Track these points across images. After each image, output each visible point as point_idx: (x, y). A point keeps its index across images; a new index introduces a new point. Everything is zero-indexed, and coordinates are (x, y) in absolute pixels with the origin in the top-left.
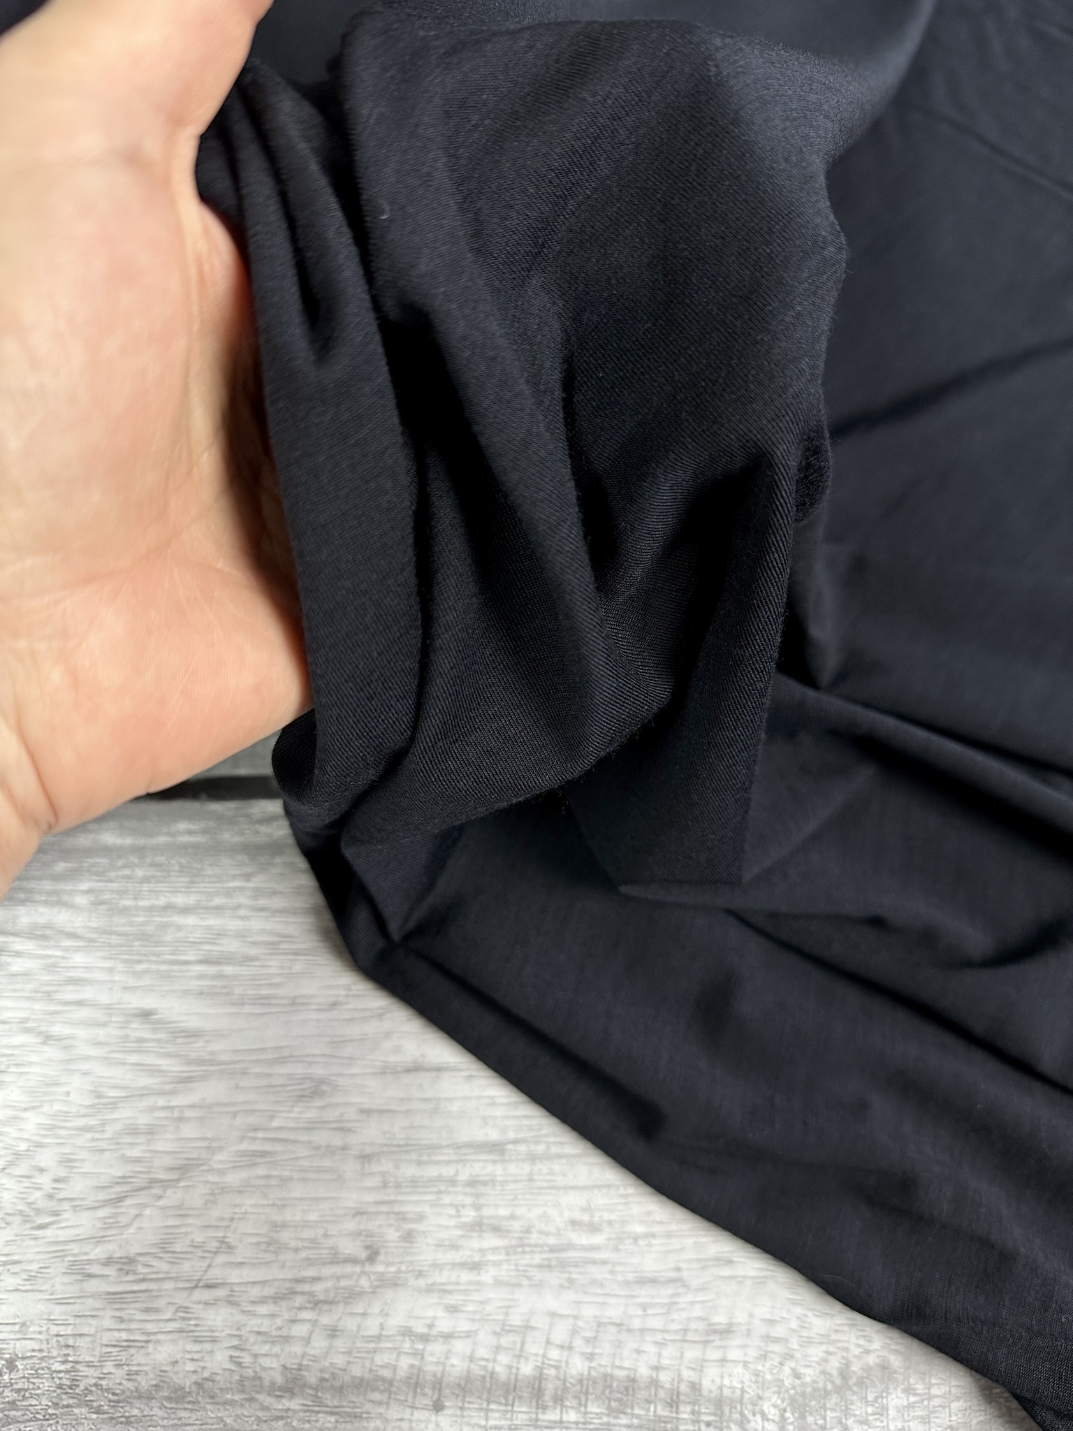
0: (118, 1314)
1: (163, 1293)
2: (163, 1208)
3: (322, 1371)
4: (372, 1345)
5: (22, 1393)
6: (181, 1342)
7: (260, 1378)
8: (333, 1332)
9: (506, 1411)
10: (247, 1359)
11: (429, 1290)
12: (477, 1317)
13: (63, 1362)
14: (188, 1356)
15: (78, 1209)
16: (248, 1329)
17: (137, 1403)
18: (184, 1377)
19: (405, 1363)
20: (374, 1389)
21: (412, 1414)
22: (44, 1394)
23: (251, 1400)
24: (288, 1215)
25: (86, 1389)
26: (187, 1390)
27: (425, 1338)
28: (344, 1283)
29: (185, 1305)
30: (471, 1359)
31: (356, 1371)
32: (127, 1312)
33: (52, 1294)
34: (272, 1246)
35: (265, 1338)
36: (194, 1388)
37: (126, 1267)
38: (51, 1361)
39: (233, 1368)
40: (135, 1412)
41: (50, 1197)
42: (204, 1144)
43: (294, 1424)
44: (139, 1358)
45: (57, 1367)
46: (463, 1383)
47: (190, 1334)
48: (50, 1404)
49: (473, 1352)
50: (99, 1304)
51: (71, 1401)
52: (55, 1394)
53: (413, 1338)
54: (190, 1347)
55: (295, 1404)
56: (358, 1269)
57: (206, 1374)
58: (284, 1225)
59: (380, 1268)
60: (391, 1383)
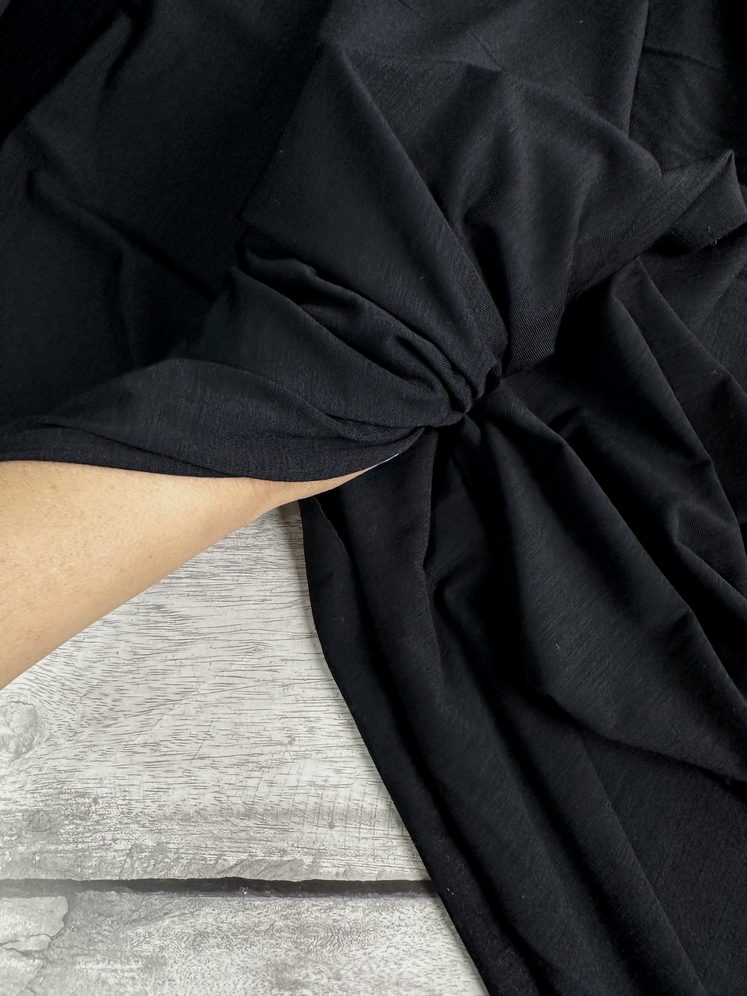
0: (152, 773)
1: (175, 762)
2: (174, 715)
3: (266, 805)
4: (293, 791)
5: (102, 817)
6: (187, 789)
7: (231, 809)
8: (271, 784)
9: (370, 829)
10: (224, 799)
11: (325, 760)
12: (352, 776)
13: (123, 800)
14: (191, 796)
15: (126, 716)
16: (223, 782)
17: (164, 822)
18: (189, 808)
19: (312, 801)
20: (295, 815)
21: (317, 829)
22: (114, 817)
23: (227, 821)
24: (242, 719)
25: (137, 814)
26: (192, 815)
27: (323, 787)
28: (276, 756)
29: (188, 769)
30: (349, 800)
31: (285, 805)
32: (156, 772)
33: (115, 763)
34: (235, 735)
35: (233, 787)
36: (195, 813)
37: (154, 748)
38: (117, 799)
39: (216, 803)
40: (164, 827)
41: (111, 710)
42: (195, 679)
43: (251, 834)
44: (164, 797)
45: (120, 802)
46: (345, 813)
47: (192, 785)
48: (117, 822)
49: (350, 795)
50: (141, 768)
51: (129, 821)
52: (120, 817)
53: (316, 788)
54: (193, 791)
55: (251, 823)
56: (284, 748)
57: (201, 806)
58: (241, 724)
59: (296, 748)
60: (304, 812)
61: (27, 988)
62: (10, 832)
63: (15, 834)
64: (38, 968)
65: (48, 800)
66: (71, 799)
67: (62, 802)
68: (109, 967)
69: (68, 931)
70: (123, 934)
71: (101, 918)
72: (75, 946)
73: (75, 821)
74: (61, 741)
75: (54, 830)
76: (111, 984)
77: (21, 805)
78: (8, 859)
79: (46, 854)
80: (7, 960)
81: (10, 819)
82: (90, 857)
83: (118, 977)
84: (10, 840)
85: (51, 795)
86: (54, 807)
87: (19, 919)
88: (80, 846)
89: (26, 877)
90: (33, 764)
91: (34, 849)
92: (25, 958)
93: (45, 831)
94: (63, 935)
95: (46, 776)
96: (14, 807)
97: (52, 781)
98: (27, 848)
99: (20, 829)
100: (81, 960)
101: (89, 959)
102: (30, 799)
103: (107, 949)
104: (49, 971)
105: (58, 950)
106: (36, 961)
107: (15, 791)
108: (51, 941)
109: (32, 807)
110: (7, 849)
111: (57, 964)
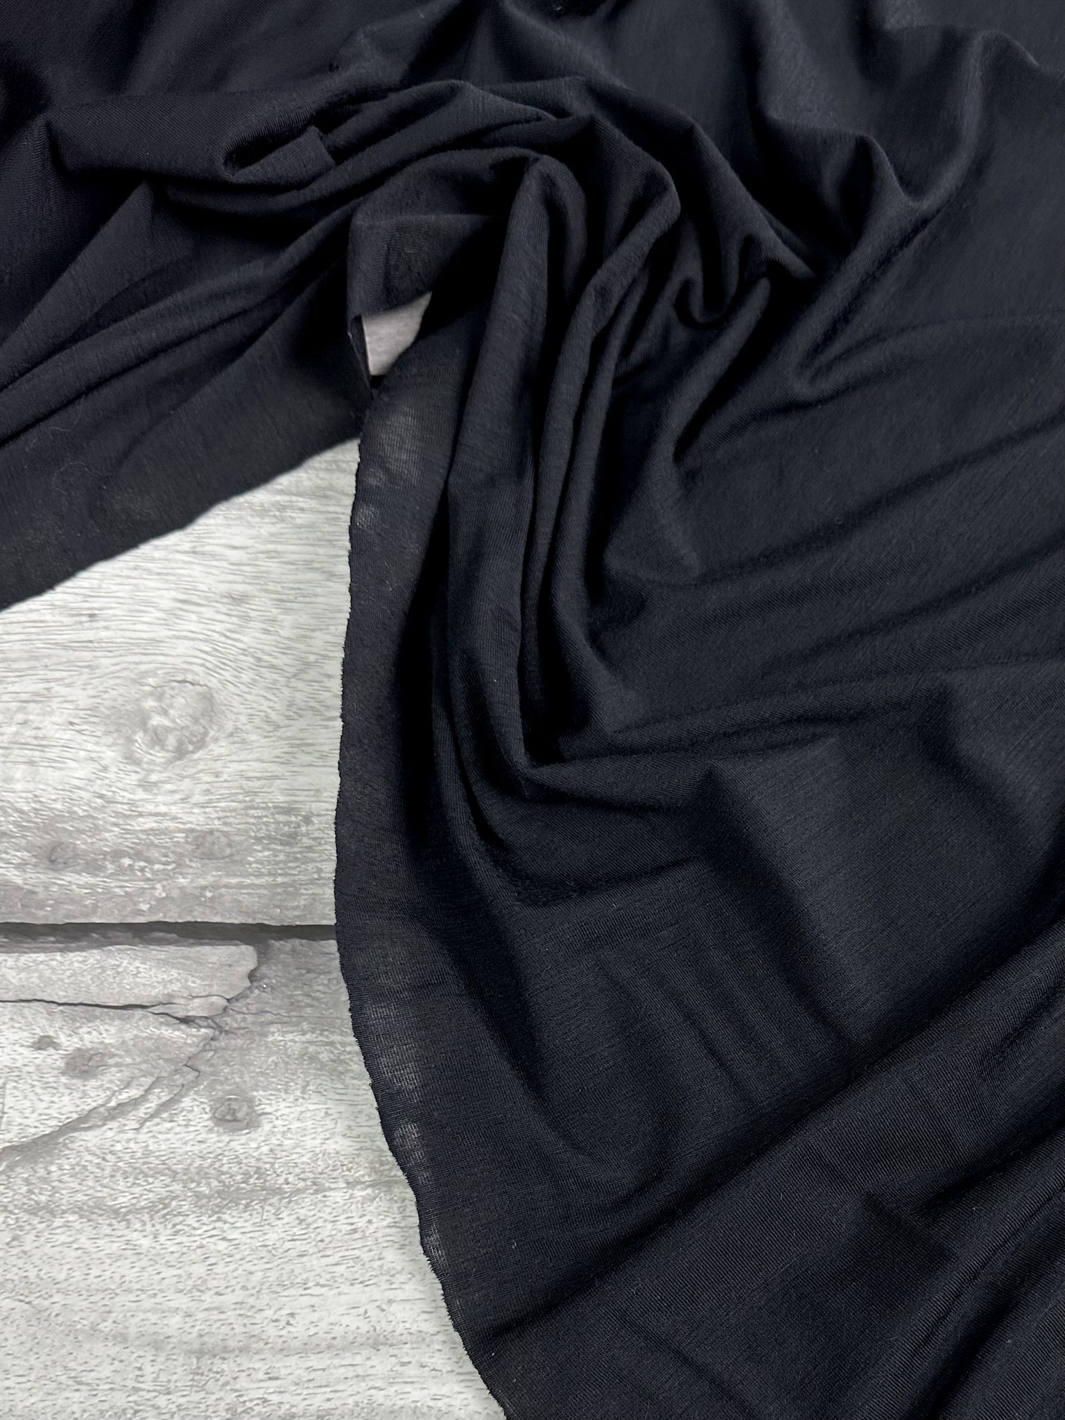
61: (186, 1065)
62: (164, 859)
63: (174, 862)
64: (205, 1039)
65: (227, 817)
66: (266, 816)
67: (252, 820)
68: (321, 1038)
69: (257, 991)
71: (312, 975)
72: (268, 1012)
73: (273, 846)
74: (253, 737)
75: (236, 858)
76: (324, 1060)
77: (183, 823)
78: (160, 894)
79: (224, 889)
80: (155, 1028)
81: (165, 840)
82: (296, 894)
83: (336, 1052)
84: (164, 870)
85: (234, 810)
86: (239, 826)
87: (176, 975)
88: (280, 880)
89: (189, 919)
90: (206, 768)
91: (202, 882)
92: (183, 1027)
93: (223, 858)
94: (247, 997)
95: (226, 784)
96: (172, 825)
97: (237, 791)
98: (192, 881)
99: (181, 855)
100: (275, 1030)
101: (290, 1029)
102: (199, 814)
103: (319, 1015)
104: (223, 1044)
105: (239, 1017)
106: (203, 1030)
107: (175, 803)
108: (228, 1004)
109: (202, 825)
110: (159, 881)
111: (236, 1034)
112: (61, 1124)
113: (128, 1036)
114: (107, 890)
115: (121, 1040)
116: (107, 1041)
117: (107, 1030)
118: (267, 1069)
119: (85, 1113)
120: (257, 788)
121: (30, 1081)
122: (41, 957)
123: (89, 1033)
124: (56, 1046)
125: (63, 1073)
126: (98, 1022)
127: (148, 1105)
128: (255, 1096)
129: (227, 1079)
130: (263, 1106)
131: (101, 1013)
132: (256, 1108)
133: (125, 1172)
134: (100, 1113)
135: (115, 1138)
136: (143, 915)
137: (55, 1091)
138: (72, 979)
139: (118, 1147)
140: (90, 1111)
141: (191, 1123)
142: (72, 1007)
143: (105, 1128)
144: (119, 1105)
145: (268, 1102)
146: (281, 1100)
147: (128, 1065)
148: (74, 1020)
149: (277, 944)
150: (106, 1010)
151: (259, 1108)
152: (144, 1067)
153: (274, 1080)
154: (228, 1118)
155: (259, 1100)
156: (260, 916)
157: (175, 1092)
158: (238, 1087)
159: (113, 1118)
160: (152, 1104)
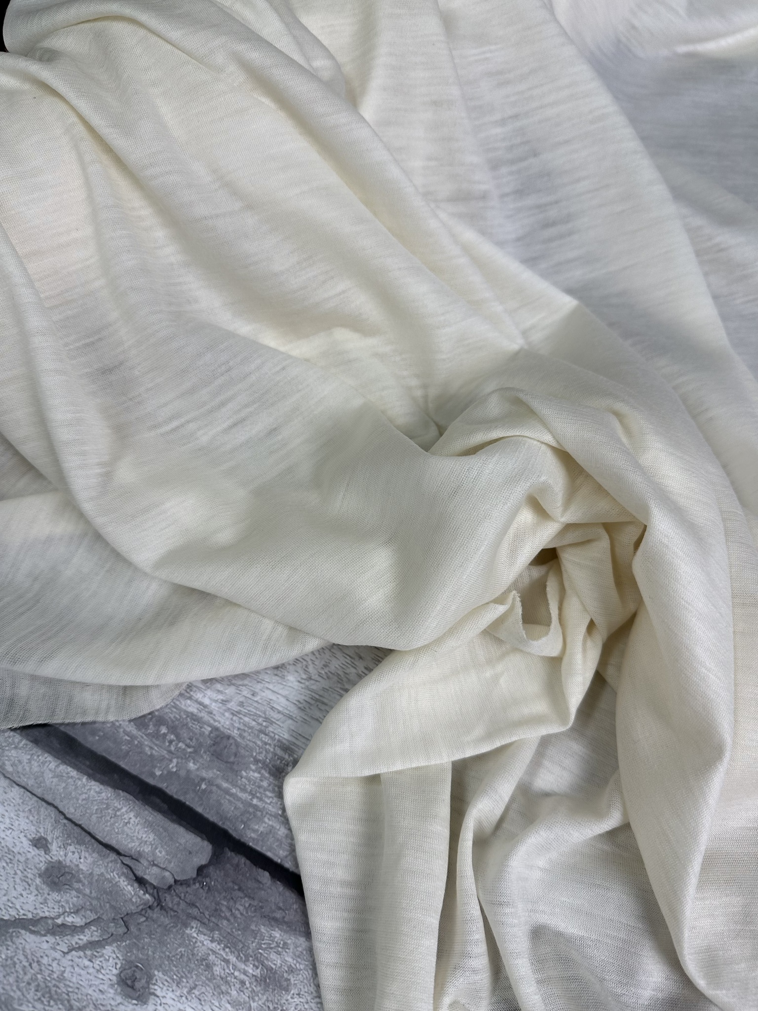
61: (122, 918)
62: (188, 741)
63: (193, 747)
64: (145, 904)
65: (245, 731)
66: (270, 745)
67: (259, 743)
68: (222, 952)
69: (197, 885)
70: (256, 927)
71: (241, 894)
72: (197, 907)
73: (263, 771)
74: (290, 677)
75: (235, 767)
76: (215, 973)
78: (173, 767)
79: (215, 788)
80: (118, 874)
81: (196, 727)
82: (261, 820)
83: (227, 971)
84: (184, 749)
85: (252, 728)
86: (248, 742)
87: (151, 839)
88: (255, 801)
89: (182, 798)
91: (204, 774)
92: (136, 885)
93: (227, 762)
94: (189, 886)
95: (255, 704)
96: (206, 718)
97: (260, 714)
98: (198, 769)
99: (200, 745)
100: (195, 926)
101: (205, 931)
102: (228, 718)
103: (229, 931)
104: (155, 916)
105: (176, 899)
106: (147, 896)
107: (216, 701)
108: (173, 884)
109: (225, 728)
110: (177, 758)
111: (167, 913)
112: (17, 917)
113: (97, 871)
114: (141, 744)
115: (90, 871)
116: (81, 867)
117: (85, 857)
118: (174, 956)
119: (38, 917)
120: (274, 719)
121: (16, 868)
122: (74, 773)
123: (73, 853)
124: (47, 850)
125: (40, 876)
126: (83, 848)
127: (82, 937)
128: (155, 975)
129: (143, 948)
130: (156, 987)
131: (89, 841)
132: (151, 986)
133: (38, 985)
134: (47, 923)
135: (46, 951)
136: (154, 779)
137: (27, 887)
138: (84, 802)
139: (45, 961)
140: (42, 918)
141: (103, 971)
142: (73, 825)
143: (45, 938)
144: (63, 925)
145: (161, 985)
146: (171, 989)
147: (85, 895)
148: (69, 836)
149: (229, 854)
150: (93, 841)
151: (153, 987)
152: (95, 902)
153: (174, 969)
154: (129, 982)
155: (156, 980)
156: (229, 824)
157: (104, 937)
158: (147, 959)
159: (53, 934)
160: (84, 938)
